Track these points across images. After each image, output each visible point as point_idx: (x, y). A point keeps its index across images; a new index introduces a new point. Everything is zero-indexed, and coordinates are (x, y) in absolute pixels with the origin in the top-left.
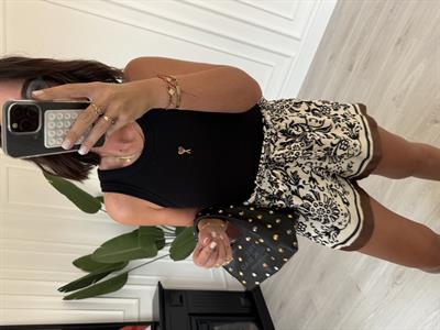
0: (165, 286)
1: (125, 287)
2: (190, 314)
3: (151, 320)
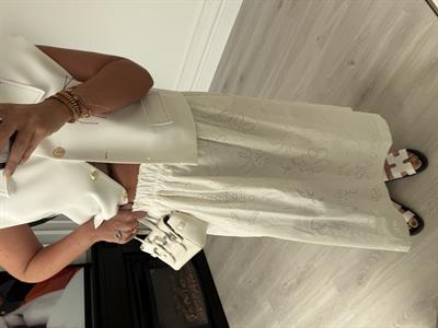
2: (124, 254)
3: (84, 262)
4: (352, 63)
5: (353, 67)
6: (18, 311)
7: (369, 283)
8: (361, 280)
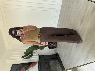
0: (40, 55)
1: (33, 56)
2: (45, 59)
3: (38, 61)
4: (79, 16)
5: (79, 17)
6: (28, 70)
7: (89, 58)
8: (88, 57)
